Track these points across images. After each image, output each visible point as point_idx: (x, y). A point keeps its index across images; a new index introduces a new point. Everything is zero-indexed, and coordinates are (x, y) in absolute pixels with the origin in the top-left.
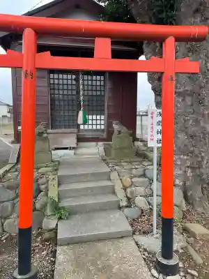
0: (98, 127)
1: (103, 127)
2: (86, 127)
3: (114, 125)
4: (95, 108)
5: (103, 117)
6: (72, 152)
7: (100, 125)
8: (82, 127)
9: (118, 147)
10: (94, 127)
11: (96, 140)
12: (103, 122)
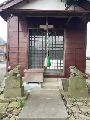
0: (59, 68)
1: (62, 68)
2: (51, 68)
3: (70, 69)
4: (57, 56)
5: (62, 62)
6: (40, 85)
7: (60, 66)
8: (48, 68)
9: (74, 87)
10: (56, 68)
11: (57, 76)
12: (62, 65)
